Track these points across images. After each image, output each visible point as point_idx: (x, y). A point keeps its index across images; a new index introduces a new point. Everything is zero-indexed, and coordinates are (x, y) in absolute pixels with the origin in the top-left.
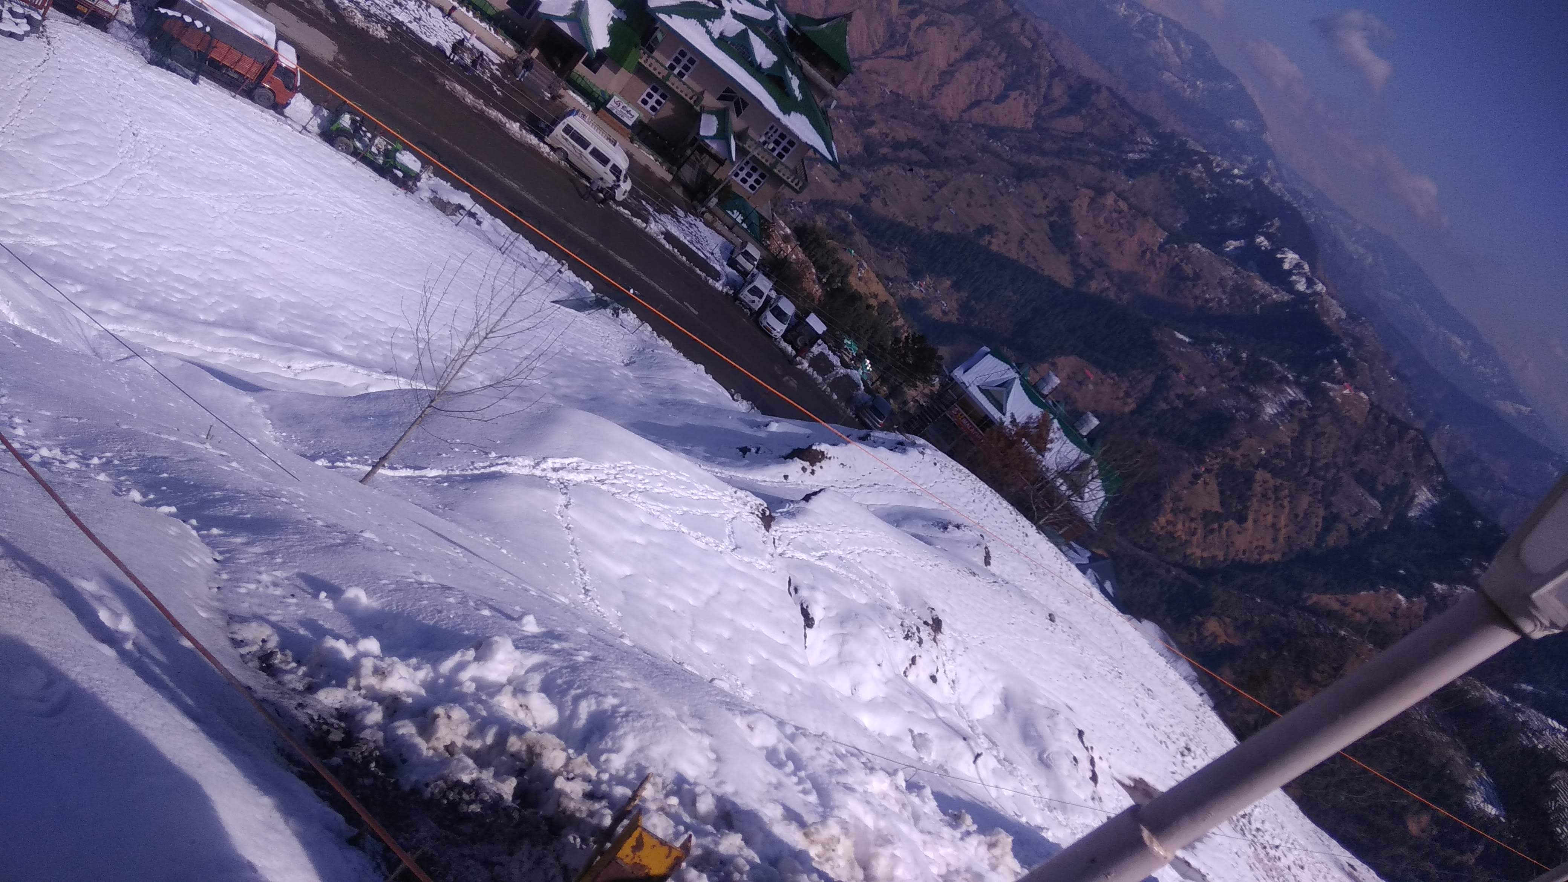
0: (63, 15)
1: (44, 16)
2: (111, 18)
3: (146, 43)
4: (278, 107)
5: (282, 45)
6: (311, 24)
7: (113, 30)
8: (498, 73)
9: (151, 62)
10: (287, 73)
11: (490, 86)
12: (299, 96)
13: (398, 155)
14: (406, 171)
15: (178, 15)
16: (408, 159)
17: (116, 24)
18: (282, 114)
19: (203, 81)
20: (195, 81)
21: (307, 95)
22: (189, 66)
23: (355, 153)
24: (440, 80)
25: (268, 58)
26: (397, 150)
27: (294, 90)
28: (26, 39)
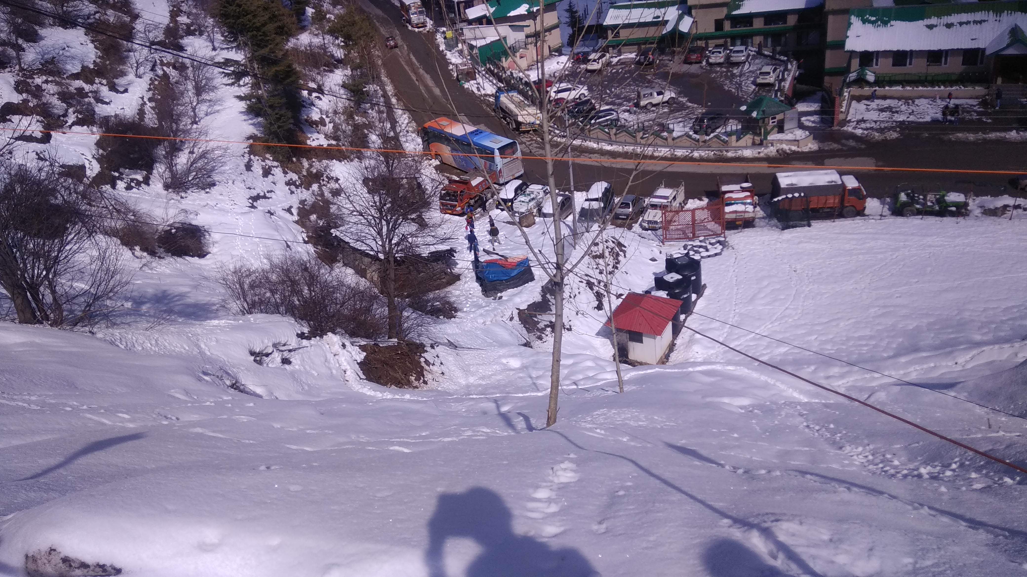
0: (732, 231)
1: (725, 237)
2: (753, 219)
3: (776, 221)
4: (860, 212)
5: (845, 178)
6: (853, 156)
7: (757, 224)
8: (981, 109)
9: (783, 229)
10: (855, 191)
11: (980, 120)
12: (869, 200)
13: (946, 198)
14: (956, 204)
15: (784, 197)
16: (954, 197)
17: (757, 220)
18: (864, 215)
19: (814, 223)
20: (809, 226)
21: (872, 196)
22: (802, 220)
23: (919, 213)
24: (946, 138)
25: (841, 190)
26: (944, 196)
27: (864, 198)
28: (723, 253)
